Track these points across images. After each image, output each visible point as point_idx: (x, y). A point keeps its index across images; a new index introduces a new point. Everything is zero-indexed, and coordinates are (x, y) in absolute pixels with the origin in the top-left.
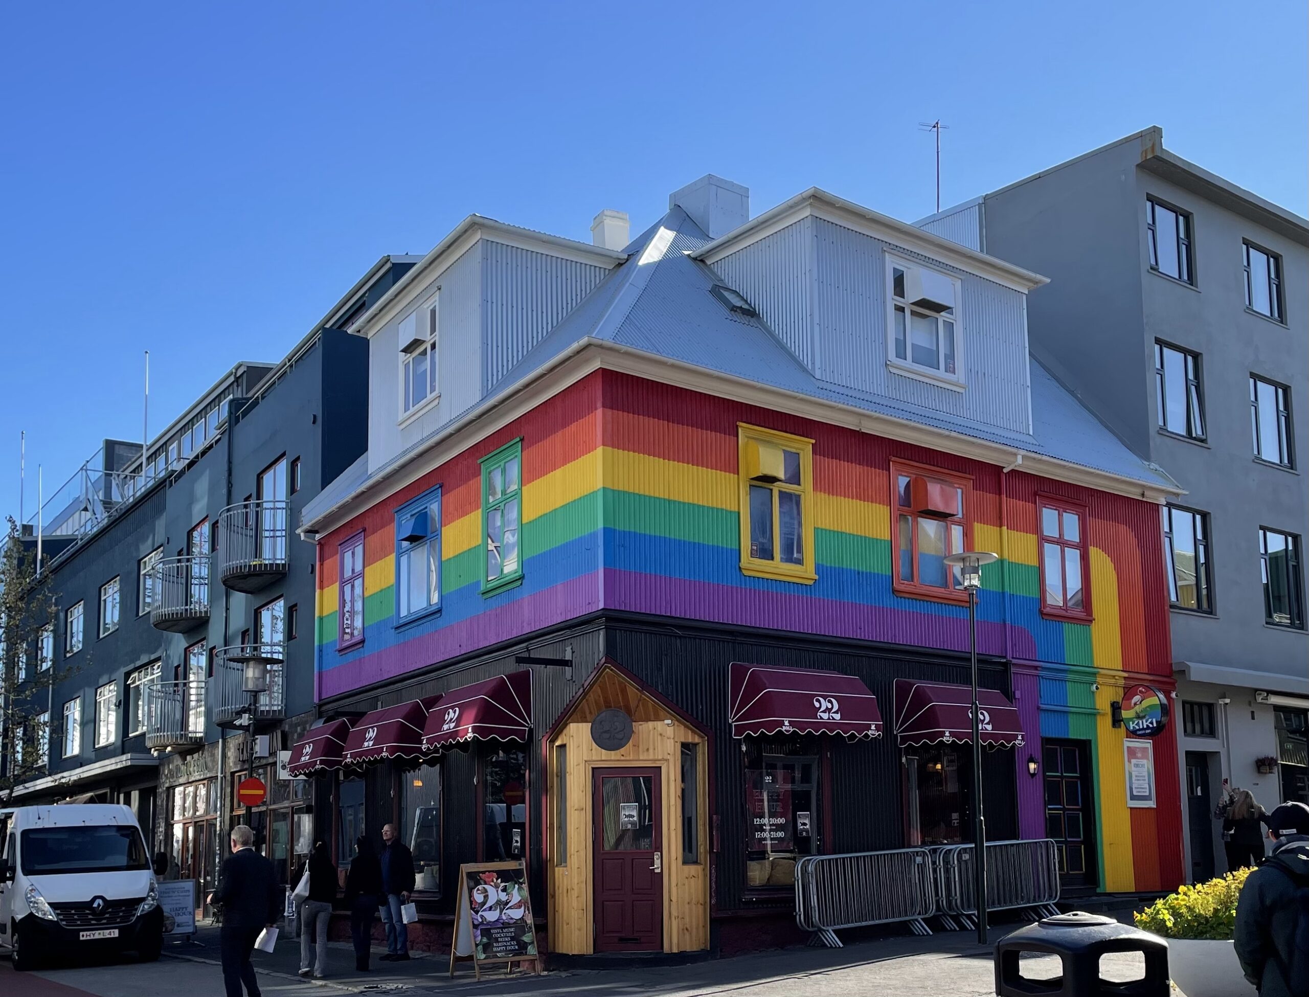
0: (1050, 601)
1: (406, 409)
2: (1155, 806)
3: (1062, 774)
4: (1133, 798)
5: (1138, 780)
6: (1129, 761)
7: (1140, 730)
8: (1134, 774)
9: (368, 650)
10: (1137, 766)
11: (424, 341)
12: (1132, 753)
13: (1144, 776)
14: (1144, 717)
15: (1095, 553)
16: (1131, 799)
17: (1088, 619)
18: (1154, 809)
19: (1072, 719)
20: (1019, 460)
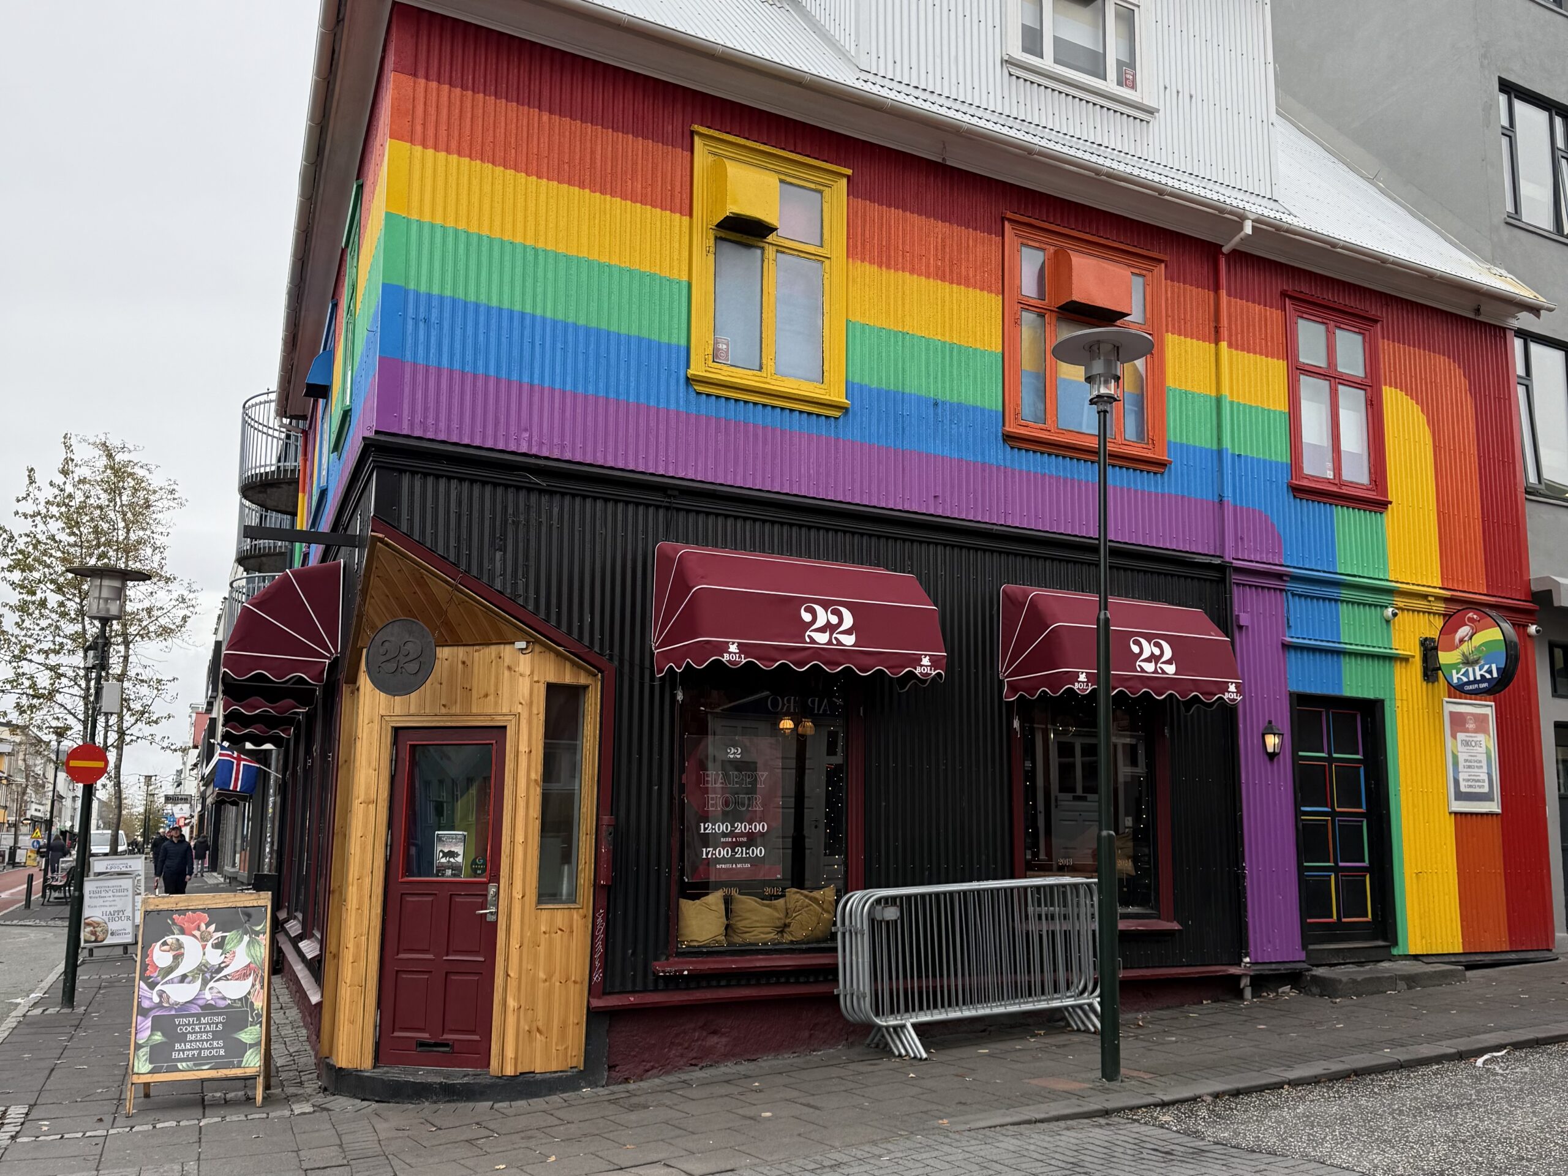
0: (1309, 469)
2: (1499, 811)
3: (1330, 753)
4: (1460, 796)
5: (1469, 767)
6: (1454, 736)
7: (1469, 683)
8: (1462, 758)
10: (1467, 743)
12: (1458, 722)
13: (1480, 762)
14: (1476, 662)
15: (1392, 398)
16: (1456, 799)
17: (1379, 502)
18: (1497, 814)
19: (1347, 664)
20: (1248, 229)
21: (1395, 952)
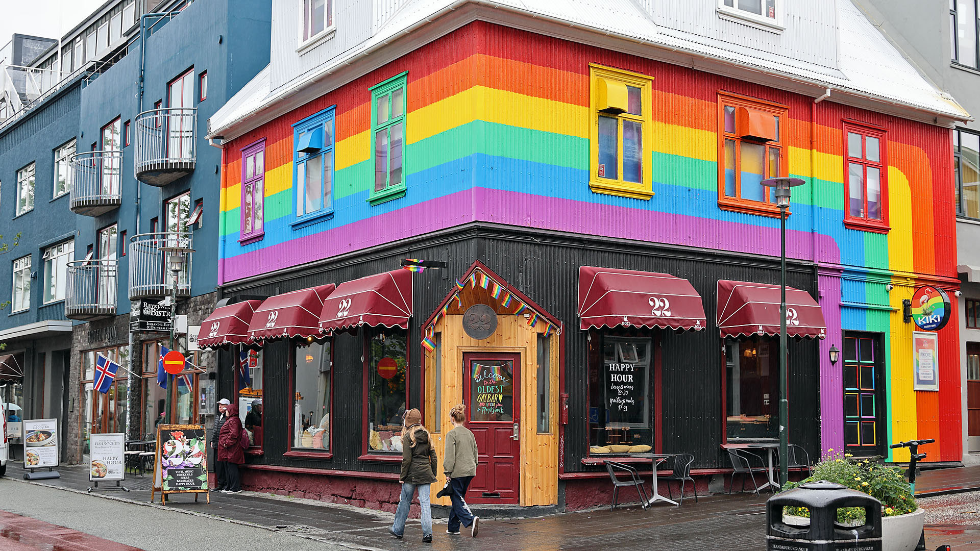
2: (938, 390)
3: (859, 361)
5: (924, 367)
6: (917, 351)
7: (927, 324)
8: (920, 362)
10: (923, 354)
12: (919, 343)
13: (929, 364)
14: (930, 314)
15: (893, 172)
16: (918, 383)
17: (885, 229)
19: (869, 315)
20: (828, 93)
21: (886, 461)
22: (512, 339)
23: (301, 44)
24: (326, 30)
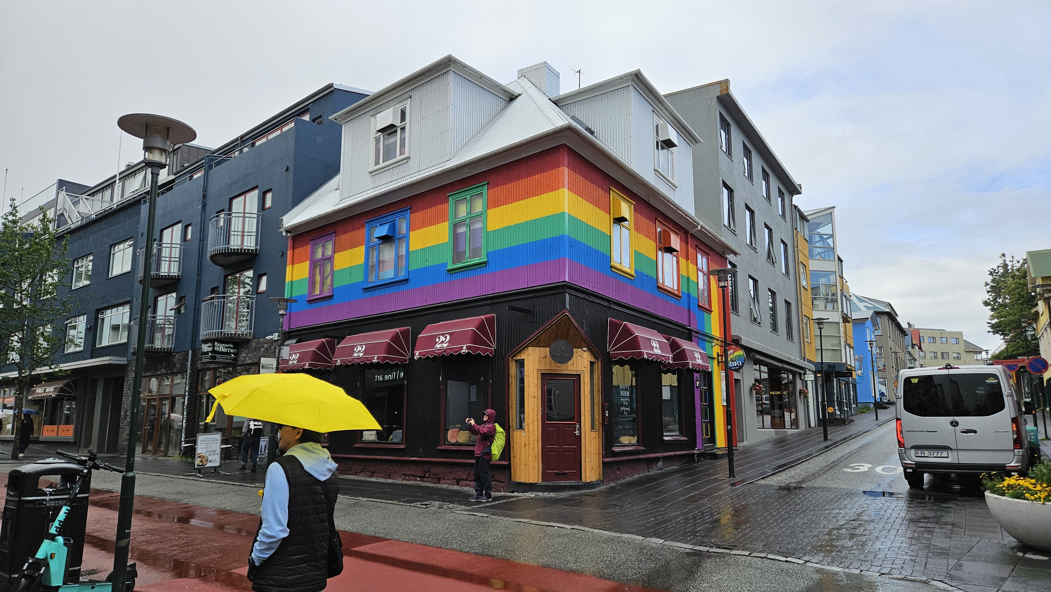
0: (700, 301)
1: (377, 163)
7: (733, 367)
9: (335, 301)
10: (723, 384)
11: (396, 126)
13: (724, 390)
14: (735, 361)
15: (711, 278)
16: (723, 401)
17: (710, 311)
20: (699, 228)
21: (716, 447)
22: (575, 365)
23: (373, 168)
24: (399, 158)
